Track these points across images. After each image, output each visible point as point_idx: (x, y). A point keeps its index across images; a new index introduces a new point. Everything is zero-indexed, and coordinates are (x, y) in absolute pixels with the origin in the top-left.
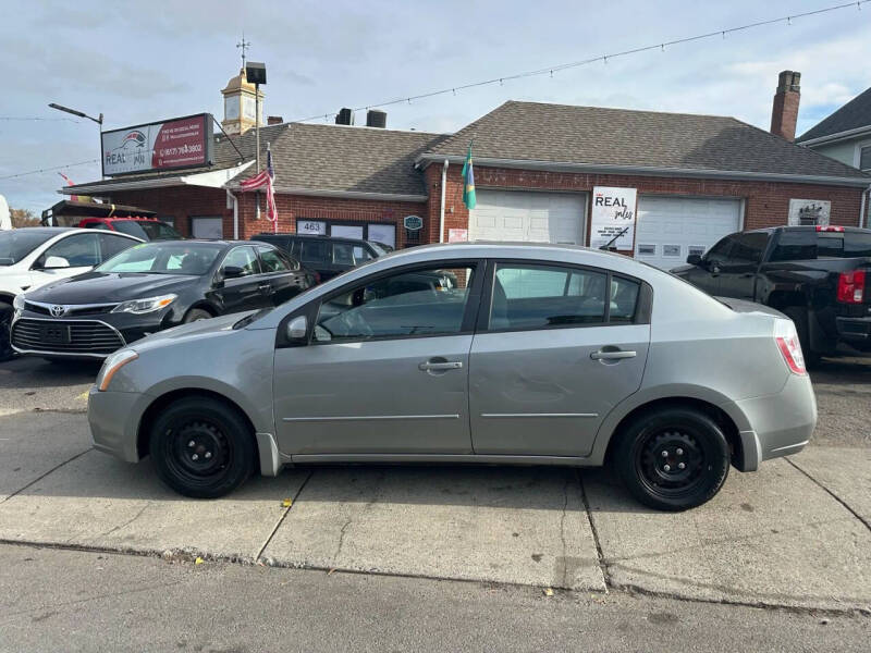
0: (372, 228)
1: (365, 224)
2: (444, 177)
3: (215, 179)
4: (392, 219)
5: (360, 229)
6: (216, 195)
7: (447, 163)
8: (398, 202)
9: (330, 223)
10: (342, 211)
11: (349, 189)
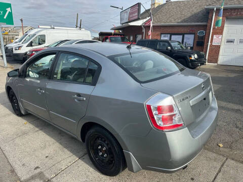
0: (186, 36)
1: (183, 35)
2: (214, 15)
3: (139, 23)
4: (194, 32)
5: (181, 37)
6: (139, 28)
7: (215, 9)
8: (197, 26)
9: (171, 34)
10: (175, 30)
11: (178, 23)
